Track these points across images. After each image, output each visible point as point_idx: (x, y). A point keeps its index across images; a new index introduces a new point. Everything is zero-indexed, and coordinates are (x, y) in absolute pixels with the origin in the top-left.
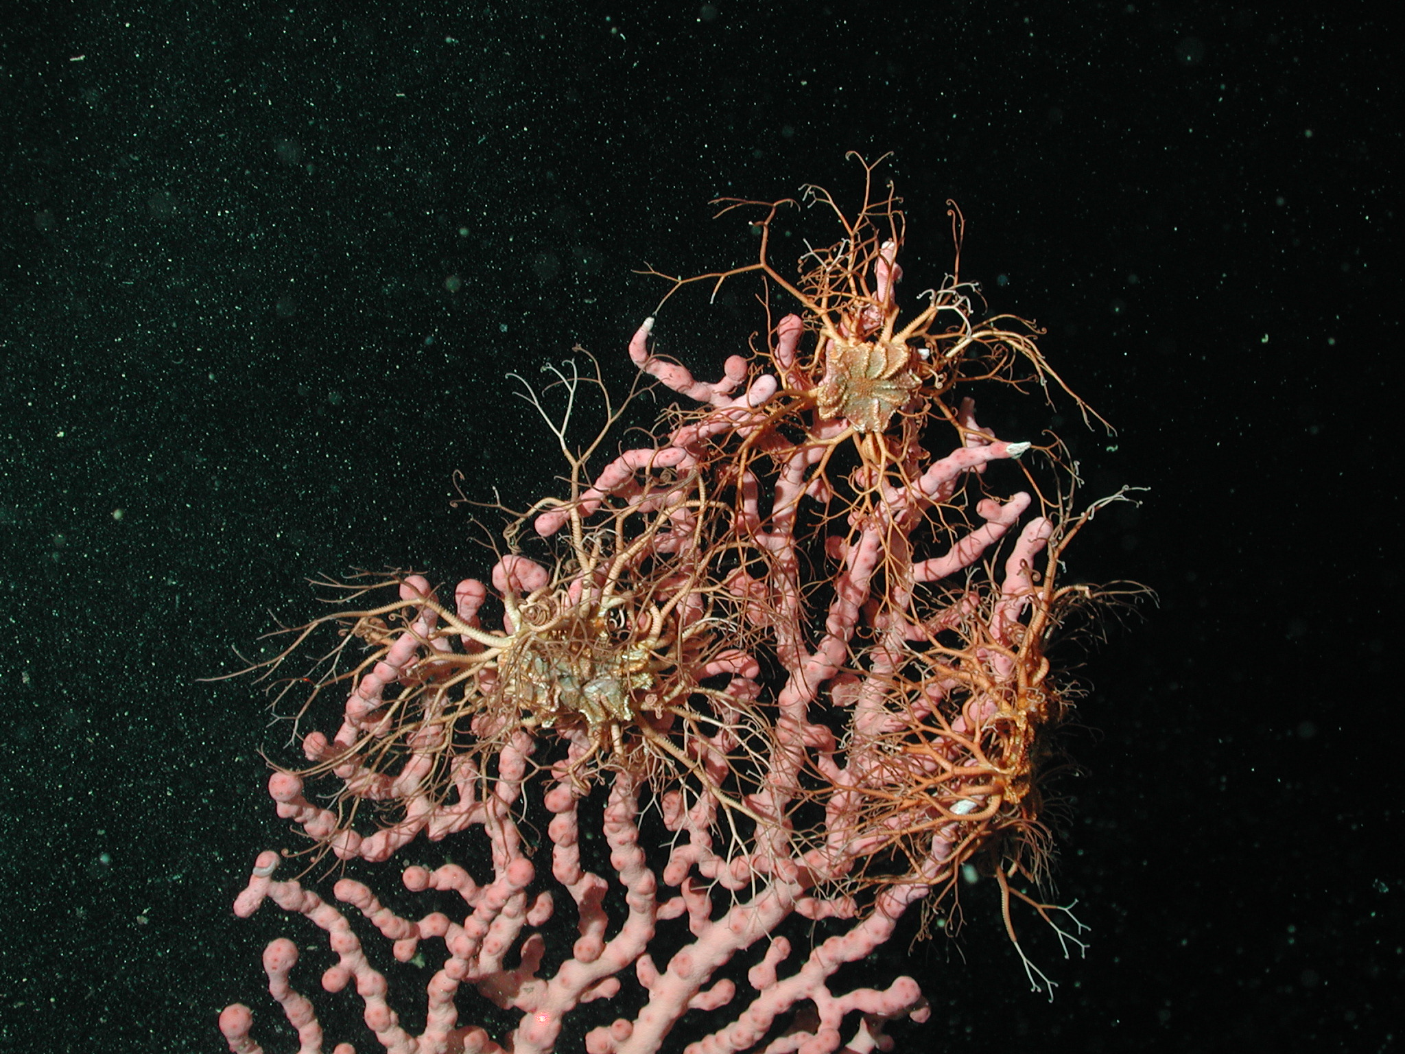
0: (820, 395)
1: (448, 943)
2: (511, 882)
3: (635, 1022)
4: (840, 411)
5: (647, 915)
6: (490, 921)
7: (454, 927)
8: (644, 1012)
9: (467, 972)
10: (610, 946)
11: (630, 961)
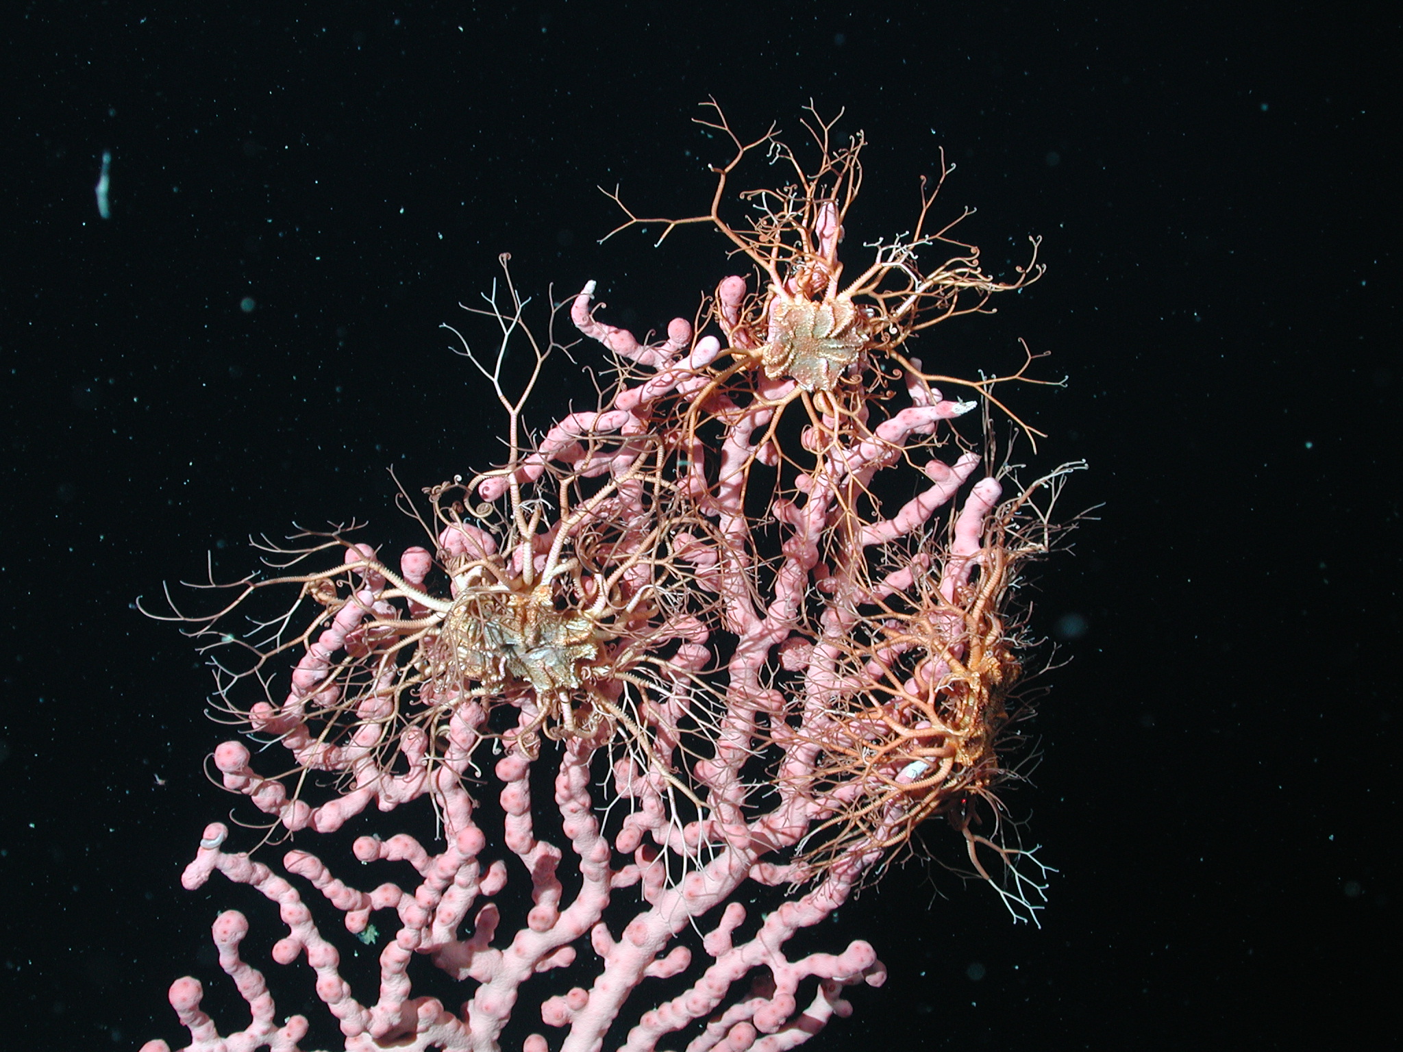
0: (765, 354)
1: (400, 914)
2: (461, 851)
3: (590, 991)
4: (787, 370)
5: (601, 883)
6: (443, 891)
7: (406, 898)
8: (599, 981)
9: (419, 942)
10: (564, 914)
11: (585, 929)
